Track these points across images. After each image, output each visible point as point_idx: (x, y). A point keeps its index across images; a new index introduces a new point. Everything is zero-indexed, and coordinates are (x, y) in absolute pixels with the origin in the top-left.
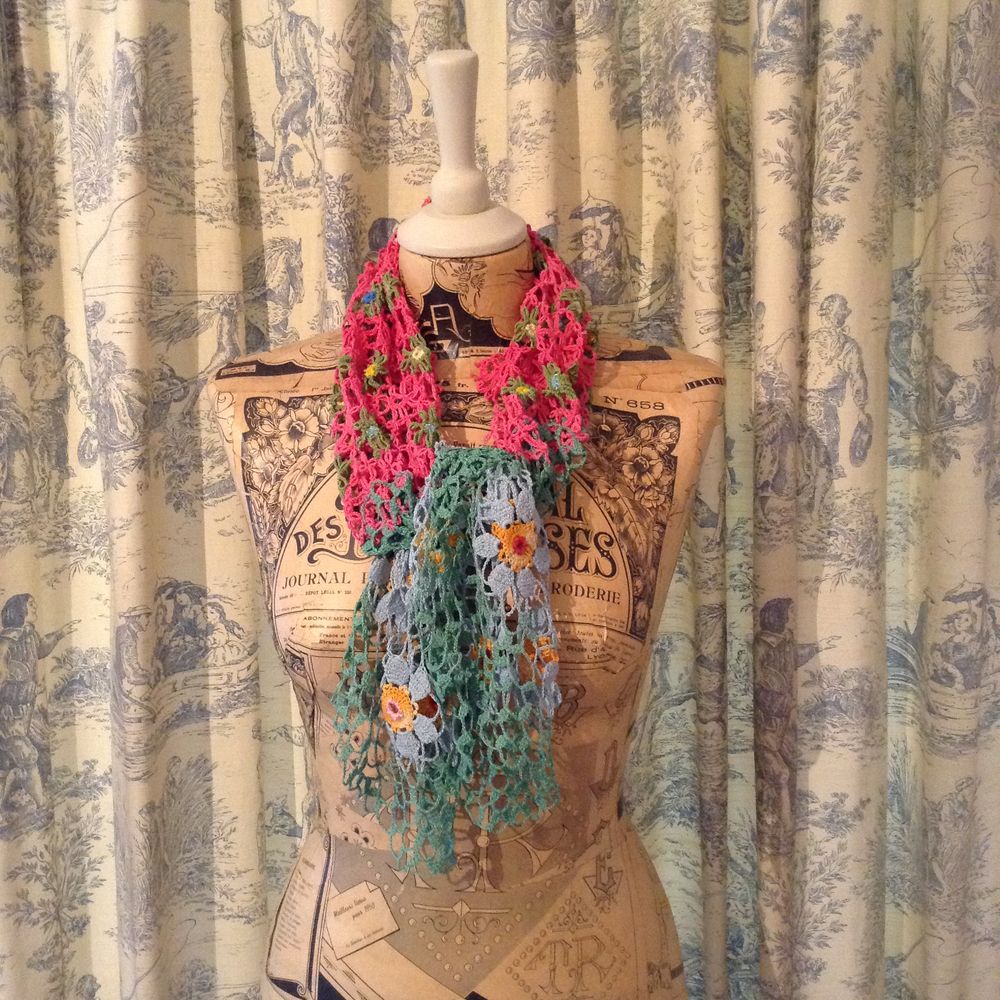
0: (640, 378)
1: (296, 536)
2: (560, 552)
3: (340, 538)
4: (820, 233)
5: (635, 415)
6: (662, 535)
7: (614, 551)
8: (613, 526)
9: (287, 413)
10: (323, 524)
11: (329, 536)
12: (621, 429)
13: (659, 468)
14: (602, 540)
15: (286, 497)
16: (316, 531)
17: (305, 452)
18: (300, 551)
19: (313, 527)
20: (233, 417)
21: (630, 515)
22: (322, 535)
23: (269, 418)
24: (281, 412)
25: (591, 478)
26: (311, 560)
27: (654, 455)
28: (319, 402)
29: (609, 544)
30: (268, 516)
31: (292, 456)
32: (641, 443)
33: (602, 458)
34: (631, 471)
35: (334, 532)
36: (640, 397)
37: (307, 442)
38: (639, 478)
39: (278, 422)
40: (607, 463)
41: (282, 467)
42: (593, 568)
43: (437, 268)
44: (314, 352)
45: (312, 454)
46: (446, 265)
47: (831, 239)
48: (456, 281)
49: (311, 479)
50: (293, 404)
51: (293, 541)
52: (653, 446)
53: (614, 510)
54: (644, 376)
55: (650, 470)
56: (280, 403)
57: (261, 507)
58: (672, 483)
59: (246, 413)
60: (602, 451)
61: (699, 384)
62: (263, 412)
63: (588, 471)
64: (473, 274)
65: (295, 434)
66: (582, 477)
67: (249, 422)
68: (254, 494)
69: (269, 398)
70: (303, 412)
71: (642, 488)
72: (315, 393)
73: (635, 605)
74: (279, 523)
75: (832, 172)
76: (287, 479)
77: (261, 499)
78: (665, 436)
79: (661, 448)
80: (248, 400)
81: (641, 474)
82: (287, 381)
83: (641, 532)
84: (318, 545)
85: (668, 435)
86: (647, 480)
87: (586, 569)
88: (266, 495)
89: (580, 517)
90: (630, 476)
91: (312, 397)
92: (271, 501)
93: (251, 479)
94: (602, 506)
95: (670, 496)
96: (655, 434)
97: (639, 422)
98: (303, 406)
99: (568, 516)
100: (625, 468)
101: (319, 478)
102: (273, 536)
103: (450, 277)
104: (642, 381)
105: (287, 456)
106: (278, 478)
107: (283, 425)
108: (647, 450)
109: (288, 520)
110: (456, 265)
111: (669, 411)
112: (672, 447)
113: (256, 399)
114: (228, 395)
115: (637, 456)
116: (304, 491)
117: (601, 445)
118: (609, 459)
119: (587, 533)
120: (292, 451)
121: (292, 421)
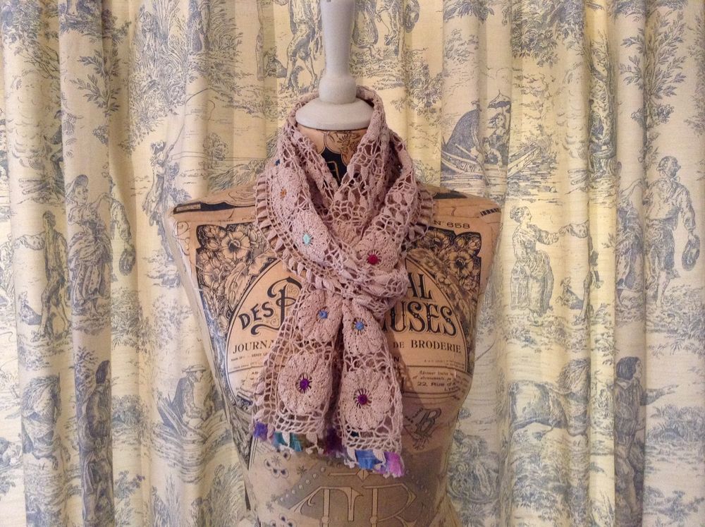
1: (241, 317)
2: (421, 320)
3: (274, 317)
4: (657, 117)
5: (453, 232)
7: (453, 318)
8: (451, 303)
9: (226, 235)
10: (259, 308)
11: (265, 315)
12: (446, 241)
13: (471, 265)
14: (445, 311)
15: (230, 291)
16: (255, 313)
17: (241, 260)
18: (244, 327)
19: (253, 310)
20: (189, 238)
21: (458, 295)
22: (260, 315)
23: (214, 238)
24: (222, 234)
25: (433, 272)
26: (253, 332)
27: (468, 257)
28: (248, 227)
29: (450, 314)
30: (217, 304)
31: (232, 263)
32: (458, 249)
33: (438, 259)
34: (455, 267)
35: (268, 313)
36: (455, 221)
37: (242, 254)
38: (461, 271)
39: (221, 241)
41: (226, 271)
42: (442, 329)
43: (328, 138)
44: (239, 196)
45: (247, 261)
46: (334, 136)
47: (665, 120)
48: (340, 145)
49: (248, 278)
50: (231, 229)
51: (238, 321)
52: (466, 251)
54: (454, 208)
55: (466, 266)
56: (221, 228)
57: (212, 298)
58: (479, 275)
59: (198, 235)
60: (437, 255)
61: (488, 212)
62: (209, 234)
63: (431, 267)
64: (352, 141)
65: (233, 248)
66: (427, 270)
67: (200, 241)
68: (206, 290)
69: (213, 225)
70: (238, 234)
71: (463, 278)
72: (245, 221)
73: (468, 353)
74: (226, 308)
75: (664, 77)
76: (230, 279)
77: (212, 293)
78: (472, 245)
79: (471, 252)
80: (199, 227)
81: (461, 269)
82: (223, 214)
83: (466, 306)
84: (258, 322)
85: (474, 244)
86: (465, 272)
87: (439, 330)
89: (430, 298)
90: (455, 270)
91: (243, 224)
92: (219, 293)
93: (203, 279)
94: (442, 290)
95: (478, 282)
96: (466, 243)
97: (456, 237)
98: (237, 230)
100: (452, 266)
101: (253, 277)
102: (222, 317)
103: (336, 143)
104: (454, 211)
105: (229, 264)
106: (223, 278)
107: (224, 243)
108: (463, 254)
109: (233, 306)
110: (341, 135)
111: (473, 229)
112: (477, 251)
113: (204, 226)
114: (184, 224)
115: (457, 257)
116: (244, 286)
117: (436, 251)
119: (436, 307)
120: (232, 260)
121: (230, 241)
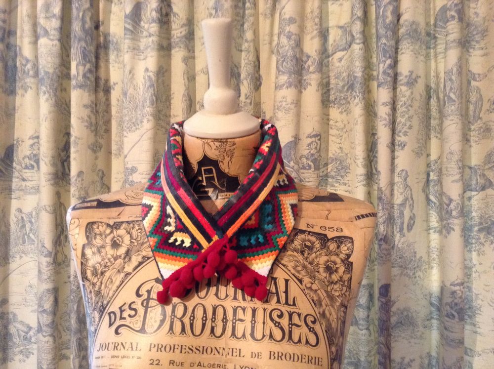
0: (327, 212)
1: (109, 314)
2: (282, 329)
3: (137, 317)
5: (325, 235)
6: (345, 313)
7: (317, 327)
8: (316, 309)
9: (112, 232)
10: (126, 307)
11: (130, 316)
12: (317, 245)
13: (342, 269)
14: (309, 319)
15: (106, 287)
16: (122, 311)
17: (120, 256)
18: (111, 325)
19: (120, 308)
20: (78, 234)
21: (325, 301)
22: (125, 315)
23: (101, 235)
24: (108, 231)
25: (301, 277)
26: (117, 332)
27: (338, 261)
28: (131, 225)
29: (314, 322)
30: (94, 298)
31: (112, 260)
32: (330, 253)
33: (307, 263)
34: (325, 272)
35: (133, 313)
36: (328, 224)
37: (122, 251)
38: (330, 276)
39: (106, 237)
40: (309, 266)
41: (105, 266)
42: (304, 340)
43: (206, 145)
44: (133, 194)
45: (124, 258)
46: (212, 144)
48: (217, 153)
49: (122, 275)
50: (117, 226)
51: (107, 317)
52: (338, 255)
53: (315, 298)
54: (329, 211)
55: (336, 271)
56: (108, 225)
57: (91, 292)
58: (350, 279)
59: (86, 232)
60: (307, 258)
61: (363, 216)
62: (97, 231)
63: (298, 272)
64: (228, 148)
65: (115, 245)
66: (293, 275)
67: (87, 237)
68: (87, 283)
69: (101, 222)
70: (122, 231)
71: (332, 283)
72: (131, 219)
74: (100, 304)
76: (107, 275)
77: (91, 287)
78: (344, 249)
79: (342, 256)
80: (88, 224)
81: (331, 274)
82: (114, 211)
83: (333, 313)
84: (122, 322)
85: (346, 248)
86: (335, 277)
87: (300, 341)
88: (94, 285)
89: (294, 304)
90: (325, 275)
91: (127, 222)
92: (97, 289)
93: (86, 273)
94: (308, 296)
95: (349, 287)
96: (338, 247)
97: (328, 240)
98: (122, 228)
99: (287, 303)
100: (321, 270)
101: (127, 274)
102: (96, 312)
103: (213, 151)
104: (328, 214)
105: (109, 259)
106: (102, 273)
107: (108, 240)
108: (334, 258)
109: (105, 302)
110: (217, 144)
111: (346, 233)
112: (349, 256)
113: (93, 223)
114: (77, 221)
115: (328, 261)
116: (117, 283)
117: (306, 254)
118: (311, 263)
119: (299, 315)
120: (112, 256)
121: (114, 237)
